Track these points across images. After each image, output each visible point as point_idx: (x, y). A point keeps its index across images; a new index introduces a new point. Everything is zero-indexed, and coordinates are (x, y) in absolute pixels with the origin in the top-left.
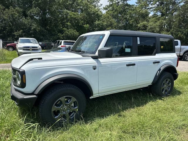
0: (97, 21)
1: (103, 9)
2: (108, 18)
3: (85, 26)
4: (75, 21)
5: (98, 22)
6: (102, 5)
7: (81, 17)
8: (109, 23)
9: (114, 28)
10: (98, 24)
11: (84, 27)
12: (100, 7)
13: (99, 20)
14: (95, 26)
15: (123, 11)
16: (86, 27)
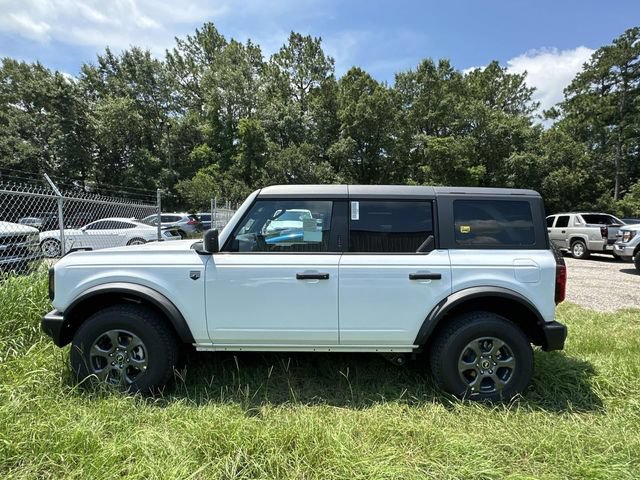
0: (514, 153)
1: (542, 115)
2: (559, 141)
3: (472, 170)
4: (444, 160)
5: (517, 156)
6: (538, 104)
7: (460, 147)
8: (561, 155)
9: (578, 169)
10: (518, 163)
11: (470, 175)
12: (534, 113)
13: (521, 149)
14: (509, 167)
15: (624, 114)
16: (474, 174)
